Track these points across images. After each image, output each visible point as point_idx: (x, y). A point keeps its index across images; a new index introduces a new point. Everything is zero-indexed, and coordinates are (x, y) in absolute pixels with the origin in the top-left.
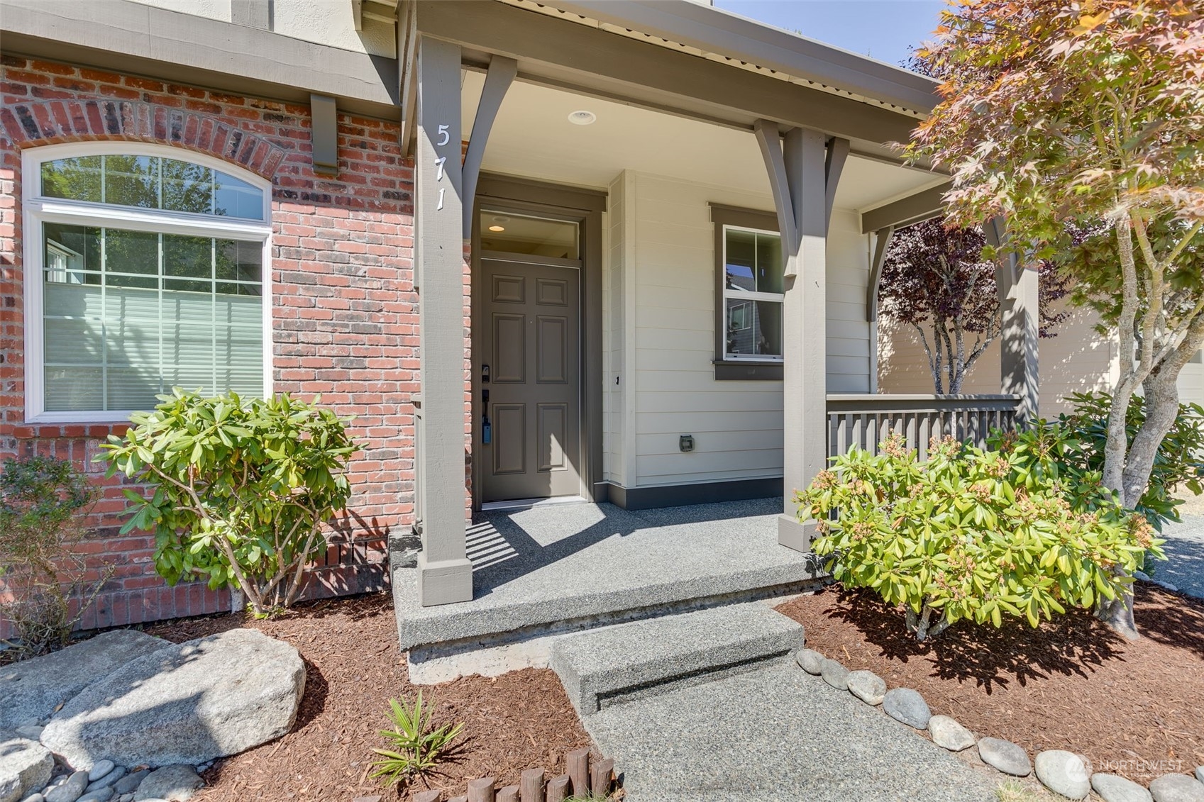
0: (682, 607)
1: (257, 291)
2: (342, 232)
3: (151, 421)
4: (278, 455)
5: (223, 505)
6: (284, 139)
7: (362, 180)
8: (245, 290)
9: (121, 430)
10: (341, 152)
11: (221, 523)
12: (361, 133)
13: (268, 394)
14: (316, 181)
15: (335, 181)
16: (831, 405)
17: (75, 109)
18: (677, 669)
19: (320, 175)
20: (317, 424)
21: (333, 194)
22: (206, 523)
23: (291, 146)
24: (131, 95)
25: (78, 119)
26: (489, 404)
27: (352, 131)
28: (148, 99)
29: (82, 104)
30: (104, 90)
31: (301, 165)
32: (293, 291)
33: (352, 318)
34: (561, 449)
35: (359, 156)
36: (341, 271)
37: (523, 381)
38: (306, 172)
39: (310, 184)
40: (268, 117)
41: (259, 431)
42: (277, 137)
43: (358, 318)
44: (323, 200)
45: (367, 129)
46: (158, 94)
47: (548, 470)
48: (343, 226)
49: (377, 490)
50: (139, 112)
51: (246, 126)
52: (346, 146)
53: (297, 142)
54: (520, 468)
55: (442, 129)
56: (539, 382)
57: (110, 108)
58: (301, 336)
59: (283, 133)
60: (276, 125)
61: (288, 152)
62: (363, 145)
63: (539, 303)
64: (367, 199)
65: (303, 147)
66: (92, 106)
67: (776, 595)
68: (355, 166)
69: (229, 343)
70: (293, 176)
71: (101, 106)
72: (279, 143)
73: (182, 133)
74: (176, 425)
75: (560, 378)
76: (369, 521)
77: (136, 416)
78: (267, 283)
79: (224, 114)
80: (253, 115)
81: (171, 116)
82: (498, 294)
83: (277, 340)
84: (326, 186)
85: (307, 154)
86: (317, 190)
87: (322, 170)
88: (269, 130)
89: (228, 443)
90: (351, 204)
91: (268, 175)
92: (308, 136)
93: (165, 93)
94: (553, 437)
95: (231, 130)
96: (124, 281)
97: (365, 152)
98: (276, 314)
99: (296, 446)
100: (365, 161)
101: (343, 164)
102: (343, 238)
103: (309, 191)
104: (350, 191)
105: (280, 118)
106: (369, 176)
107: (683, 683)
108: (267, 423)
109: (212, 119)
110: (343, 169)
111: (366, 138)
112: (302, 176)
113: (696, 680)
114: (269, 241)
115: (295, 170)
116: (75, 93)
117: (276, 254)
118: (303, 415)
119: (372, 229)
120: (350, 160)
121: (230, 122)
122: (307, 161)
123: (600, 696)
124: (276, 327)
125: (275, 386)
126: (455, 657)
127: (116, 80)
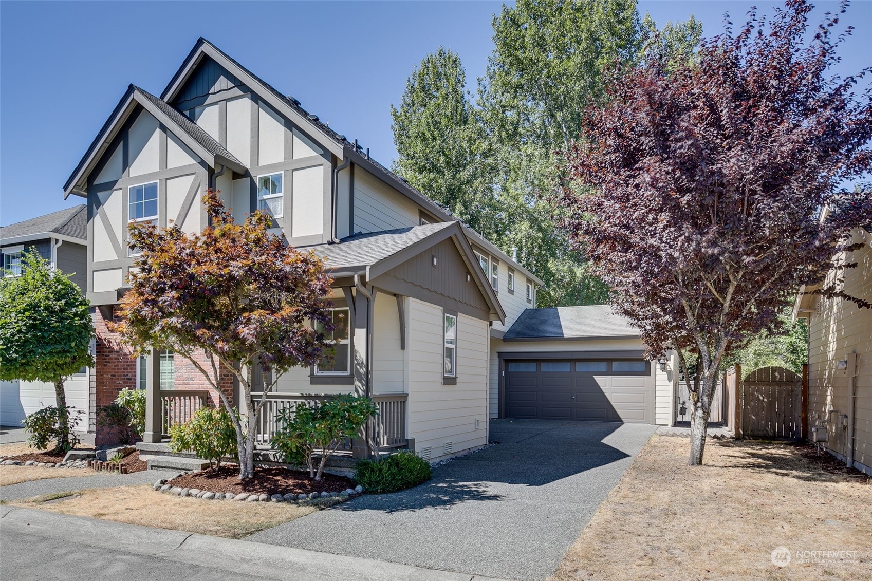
1: (174, 357)
11: (135, 420)
22: (132, 419)
83: (175, 372)
98: (175, 364)
123: (153, 466)
124: (175, 368)
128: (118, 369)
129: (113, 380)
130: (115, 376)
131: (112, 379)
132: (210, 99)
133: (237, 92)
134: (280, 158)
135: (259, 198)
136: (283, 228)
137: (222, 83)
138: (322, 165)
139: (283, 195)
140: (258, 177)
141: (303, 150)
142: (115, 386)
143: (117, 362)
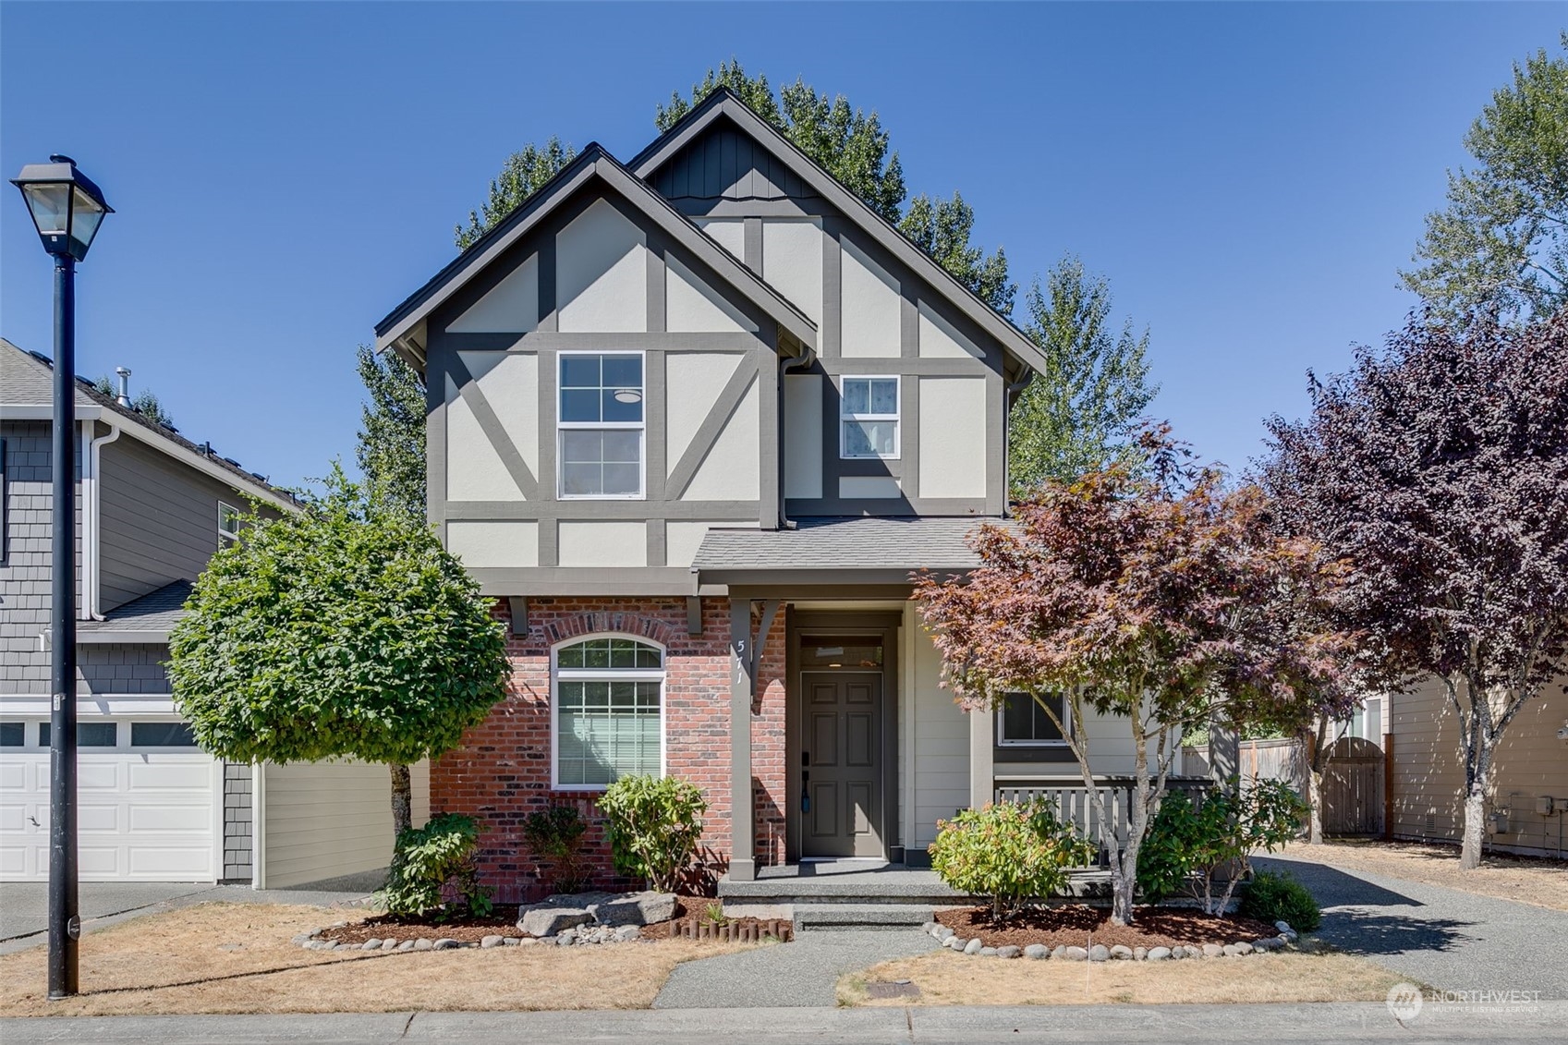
0: (875, 900)
1: (657, 711)
2: (704, 672)
3: (617, 788)
4: (668, 805)
5: (643, 832)
6: (673, 619)
7: (717, 638)
8: (651, 711)
9: (604, 793)
10: (704, 622)
11: (643, 839)
12: (715, 608)
13: (663, 775)
14: (690, 642)
15: (701, 641)
16: (997, 784)
17: (574, 621)
18: (847, 919)
19: (692, 639)
20: (686, 791)
21: (699, 649)
22: (637, 838)
23: (676, 623)
24: (598, 608)
25: (575, 626)
26: (809, 782)
27: (710, 608)
28: (606, 609)
29: (577, 618)
30: (587, 608)
31: (681, 634)
32: (677, 712)
33: (710, 726)
34: (866, 819)
35: (714, 623)
36: (704, 697)
37: (836, 765)
38: (685, 638)
39: (686, 645)
40: (664, 608)
41: (660, 794)
42: (669, 619)
43: (714, 726)
44: (695, 653)
45: (719, 604)
46: (610, 605)
47: (854, 835)
48: (705, 668)
49: (724, 837)
50: (602, 617)
51: (653, 615)
52: (707, 618)
53: (679, 620)
54: (833, 832)
55: (740, 643)
56: (848, 764)
57: (589, 618)
58: (681, 739)
59: (672, 616)
60: (670, 611)
61: (675, 627)
62: (717, 616)
63: (848, 702)
64: (719, 649)
65: (683, 623)
66: (581, 618)
67: (944, 904)
68: (712, 630)
69: (642, 743)
70: (678, 641)
71: (585, 617)
72: (670, 622)
73: (621, 626)
74: (628, 790)
75: (866, 761)
76: (718, 856)
77: (609, 786)
78: (663, 707)
79: (642, 610)
80: (657, 608)
81: (616, 616)
82: (816, 697)
83: (668, 741)
84: (695, 644)
85: (685, 627)
86: (690, 648)
87: (693, 636)
88: (665, 616)
89: (648, 798)
90: (709, 653)
91: (664, 642)
92: (685, 615)
93: (614, 604)
94: (857, 805)
95: (645, 619)
96: (592, 711)
97: (718, 620)
98: (668, 726)
99: (676, 802)
100: (718, 625)
101: (706, 629)
102: (705, 676)
103: (686, 649)
104: (709, 646)
105: (670, 607)
106: (720, 635)
107: (853, 928)
108: (663, 790)
109: (636, 614)
110: (705, 632)
111: (719, 610)
112: (682, 641)
113: (861, 928)
114: (664, 681)
115: (679, 637)
116: (574, 612)
117: (667, 690)
118: (679, 786)
119: (722, 668)
120: (709, 626)
121: (645, 614)
122: (685, 631)
123: (805, 924)
124: (668, 734)
125: (668, 770)
126: (744, 906)
127: (591, 602)
128: (500, 735)
129: (487, 759)
130: (493, 749)
131: (483, 757)
132: (721, 209)
133: (790, 208)
134: (891, 347)
135: (843, 417)
136: (898, 478)
137: (754, 182)
138: (983, 377)
139: (899, 419)
140: (842, 377)
141: (938, 342)
142: (491, 771)
143: (499, 720)
